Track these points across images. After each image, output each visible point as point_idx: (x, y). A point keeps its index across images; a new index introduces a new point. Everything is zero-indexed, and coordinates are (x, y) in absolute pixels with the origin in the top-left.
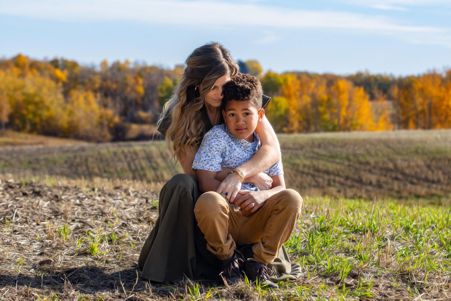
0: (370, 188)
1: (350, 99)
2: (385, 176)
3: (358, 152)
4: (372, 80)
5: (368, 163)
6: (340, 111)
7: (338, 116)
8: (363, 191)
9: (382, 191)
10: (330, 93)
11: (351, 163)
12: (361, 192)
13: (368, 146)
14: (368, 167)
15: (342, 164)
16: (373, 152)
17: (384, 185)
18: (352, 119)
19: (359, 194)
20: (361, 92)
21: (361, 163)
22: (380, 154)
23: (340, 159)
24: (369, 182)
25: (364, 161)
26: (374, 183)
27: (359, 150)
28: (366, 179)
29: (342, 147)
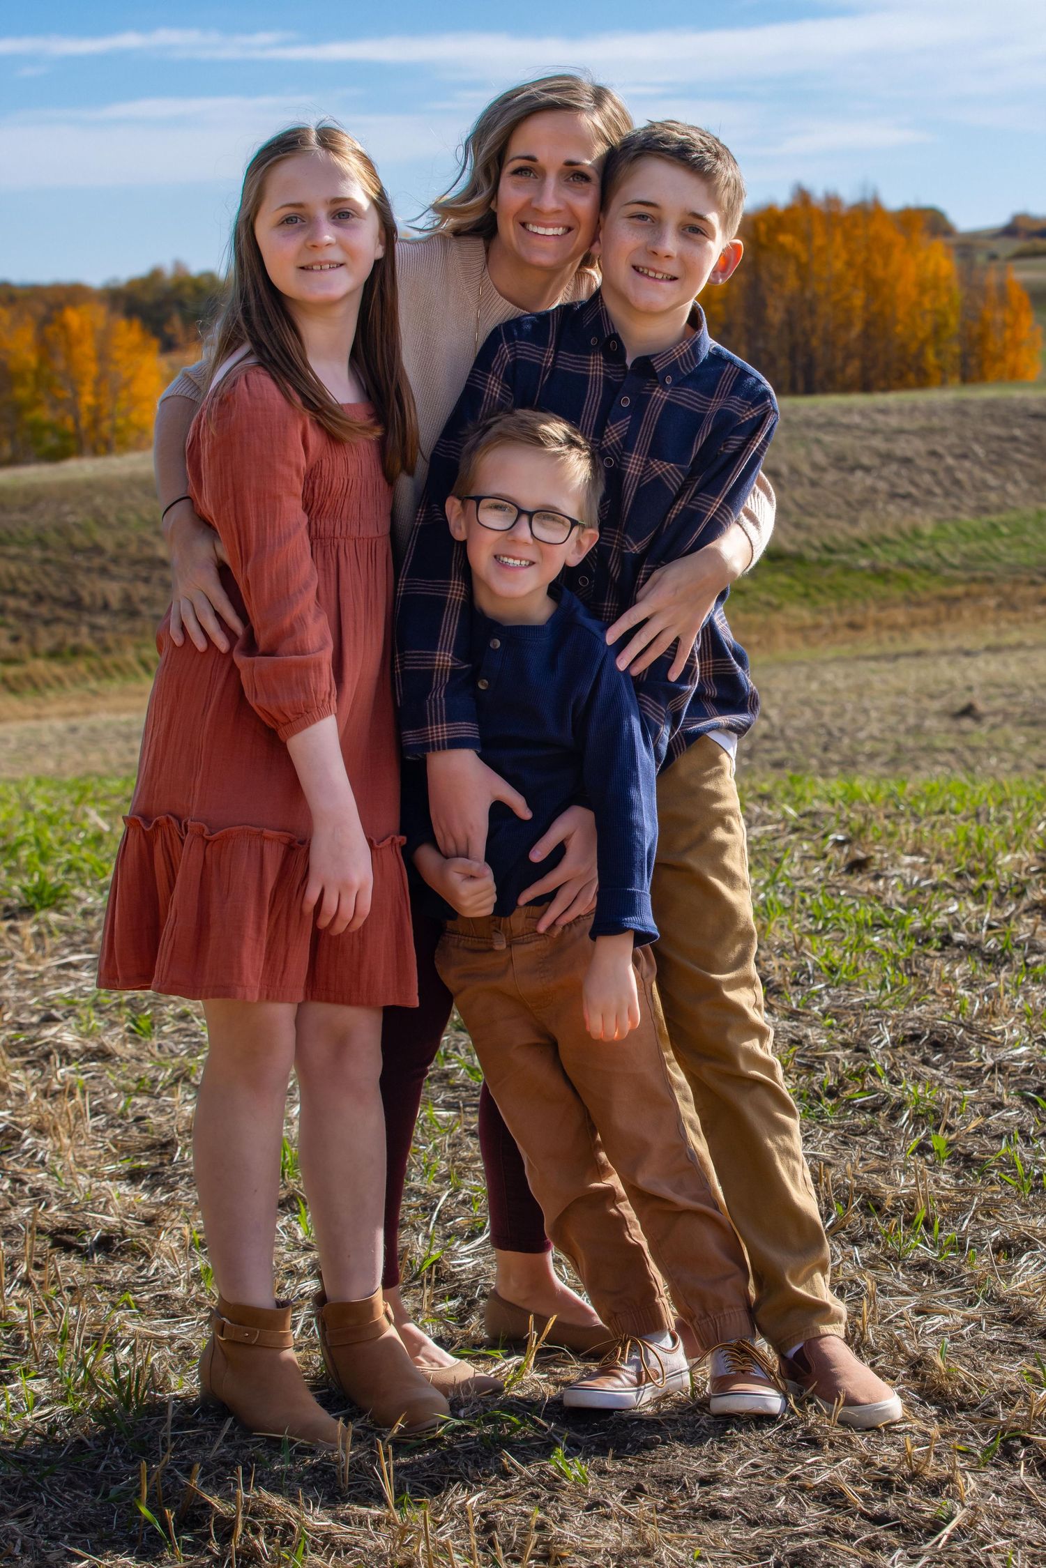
0: (102, 620)
2: (147, 580)
3: (71, 519)
5: (97, 550)
6: (77, 394)
7: (73, 407)
8: (84, 630)
9: (138, 625)
10: (45, 347)
11: (50, 555)
12: (76, 634)
13: (98, 500)
14: (97, 562)
15: (26, 559)
16: (112, 519)
17: (143, 608)
18: (111, 416)
19: (71, 641)
20: (129, 334)
21: (75, 550)
22: (132, 517)
23: (20, 544)
24: (99, 602)
25: (88, 544)
26: (115, 603)
27: (73, 513)
28: (92, 595)
29: (24, 509)
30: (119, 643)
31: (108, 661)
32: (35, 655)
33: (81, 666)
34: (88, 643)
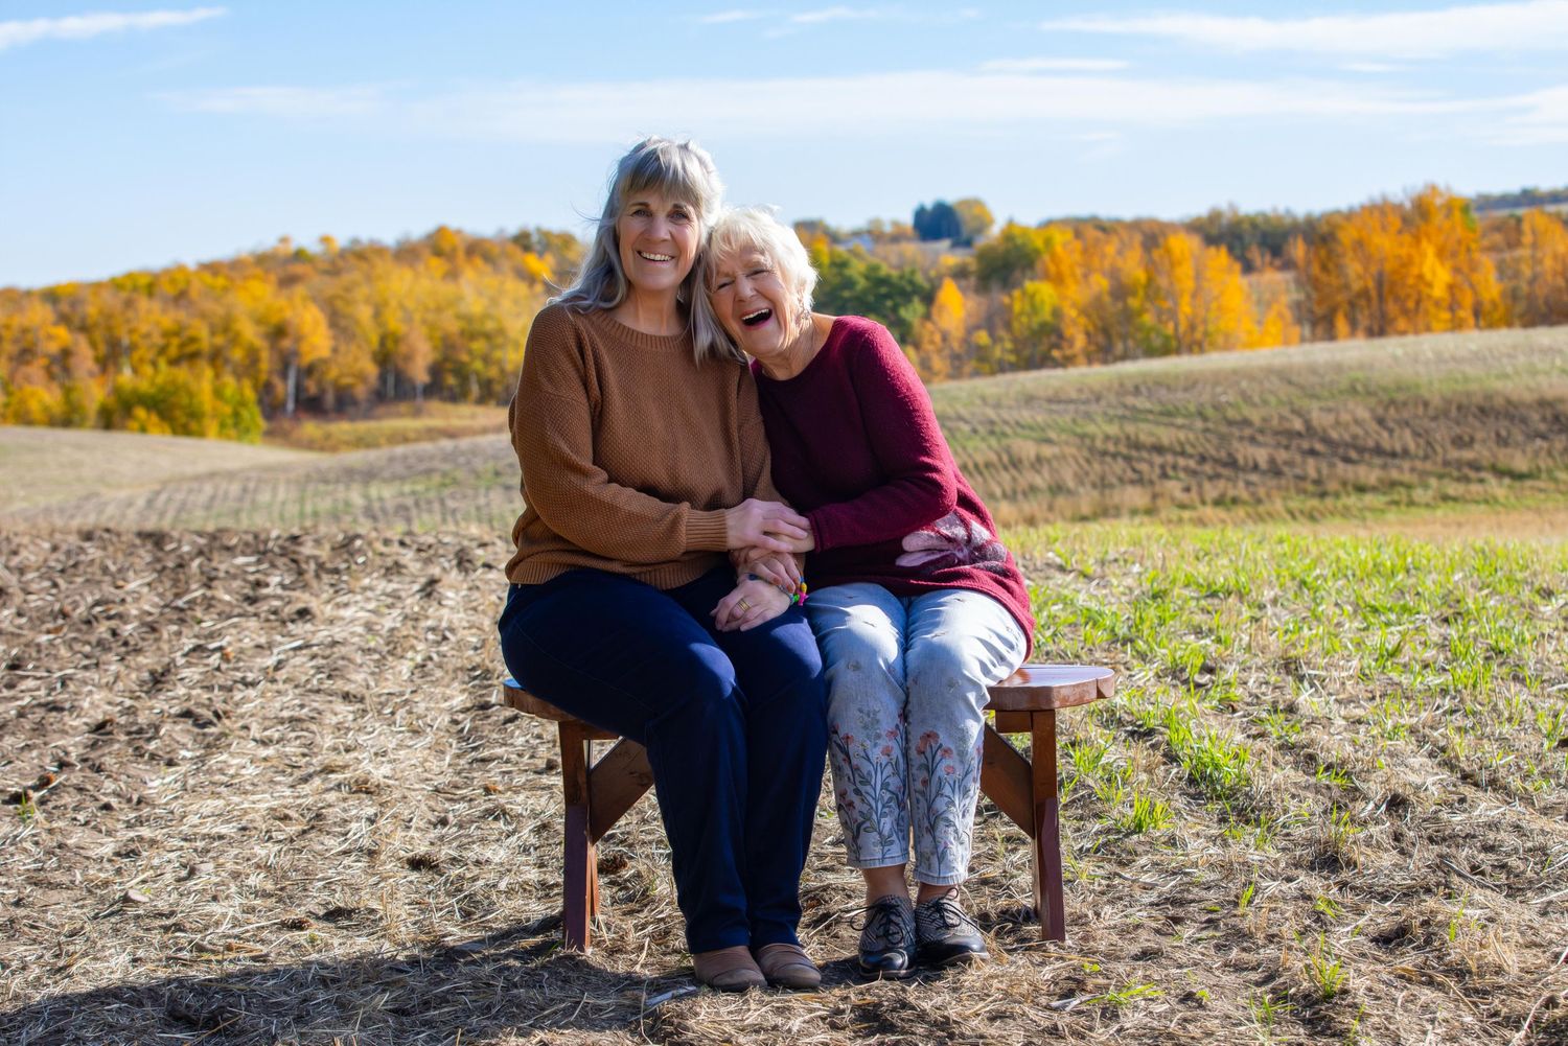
0: (1254, 477)
1: (1198, 276)
2: (1287, 448)
3: (1223, 399)
4: (1246, 226)
5: (1246, 422)
6: (1176, 304)
7: (1173, 314)
8: (1241, 484)
9: (1283, 482)
10: (1151, 267)
11: (1210, 425)
12: (1235, 487)
13: (1244, 384)
14: (1247, 432)
15: (1189, 428)
16: (1256, 399)
17: (1286, 469)
18: (1205, 322)
19: (1231, 493)
20: (1220, 257)
21: (1230, 423)
22: (1273, 400)
23: (1185, 416)
24: (1251, 464)
25: (1238, 418)
26: (1263, 464)
27: (1225, 393)
28: (1245, 458)
29: (1186, 390)
30: (1269, 495)
31: (1261, 509)
32: (1203, 503)
33: (1241, 512)
34: (1244, 495)
